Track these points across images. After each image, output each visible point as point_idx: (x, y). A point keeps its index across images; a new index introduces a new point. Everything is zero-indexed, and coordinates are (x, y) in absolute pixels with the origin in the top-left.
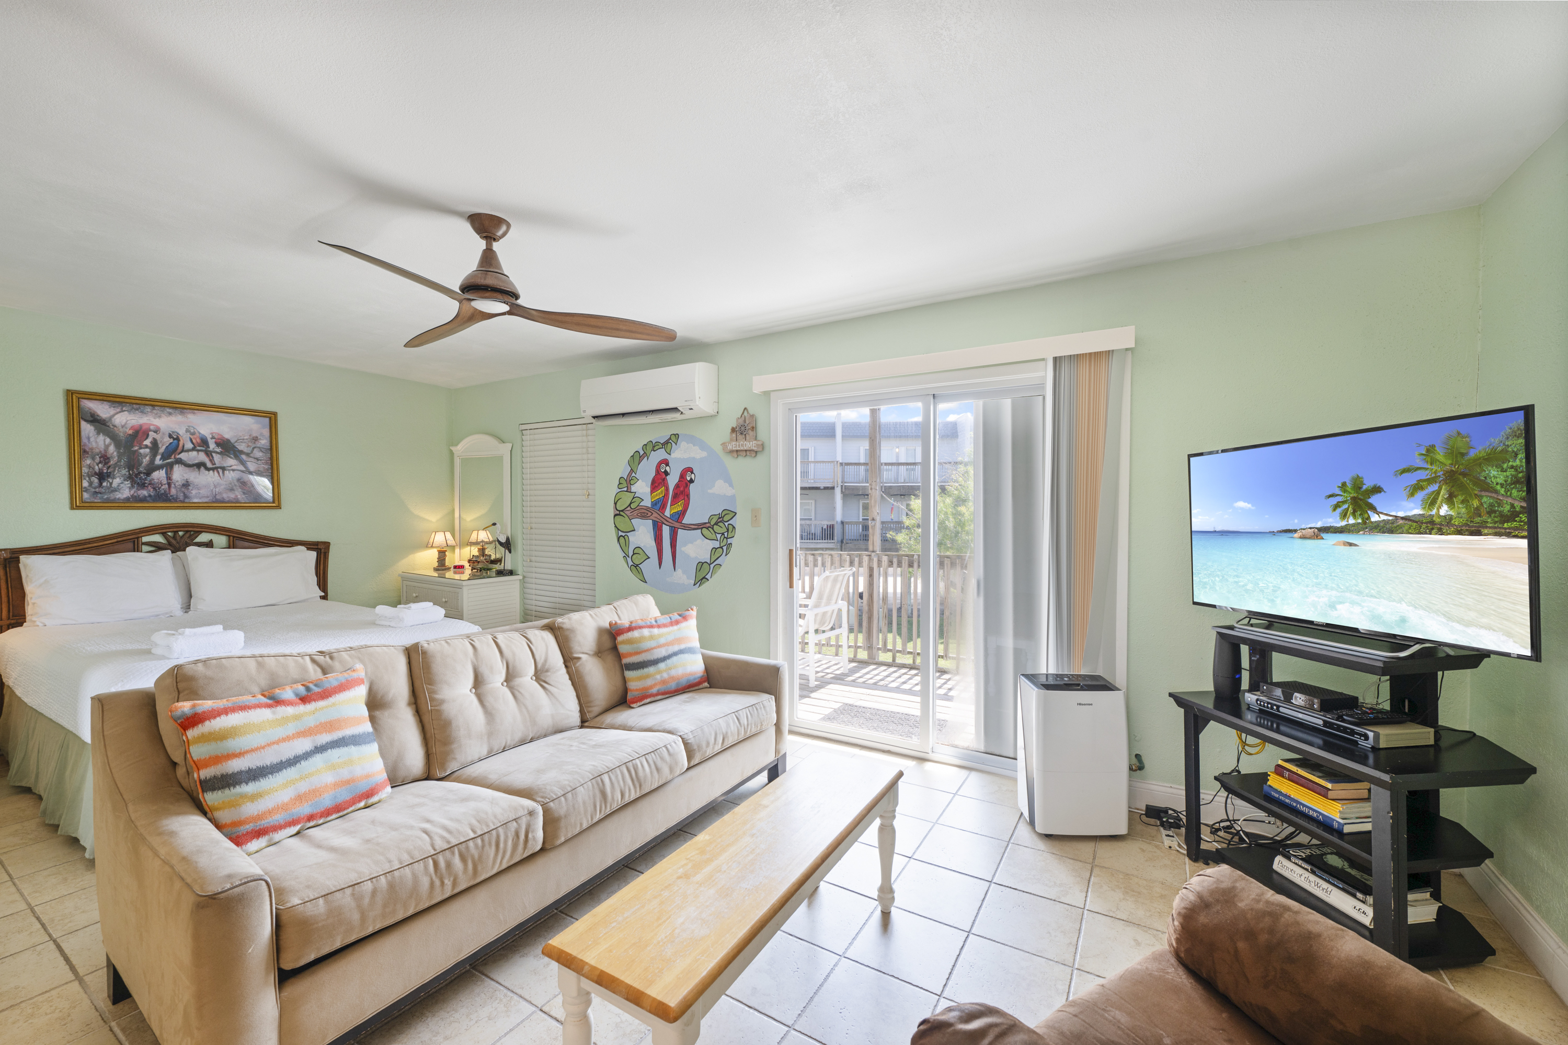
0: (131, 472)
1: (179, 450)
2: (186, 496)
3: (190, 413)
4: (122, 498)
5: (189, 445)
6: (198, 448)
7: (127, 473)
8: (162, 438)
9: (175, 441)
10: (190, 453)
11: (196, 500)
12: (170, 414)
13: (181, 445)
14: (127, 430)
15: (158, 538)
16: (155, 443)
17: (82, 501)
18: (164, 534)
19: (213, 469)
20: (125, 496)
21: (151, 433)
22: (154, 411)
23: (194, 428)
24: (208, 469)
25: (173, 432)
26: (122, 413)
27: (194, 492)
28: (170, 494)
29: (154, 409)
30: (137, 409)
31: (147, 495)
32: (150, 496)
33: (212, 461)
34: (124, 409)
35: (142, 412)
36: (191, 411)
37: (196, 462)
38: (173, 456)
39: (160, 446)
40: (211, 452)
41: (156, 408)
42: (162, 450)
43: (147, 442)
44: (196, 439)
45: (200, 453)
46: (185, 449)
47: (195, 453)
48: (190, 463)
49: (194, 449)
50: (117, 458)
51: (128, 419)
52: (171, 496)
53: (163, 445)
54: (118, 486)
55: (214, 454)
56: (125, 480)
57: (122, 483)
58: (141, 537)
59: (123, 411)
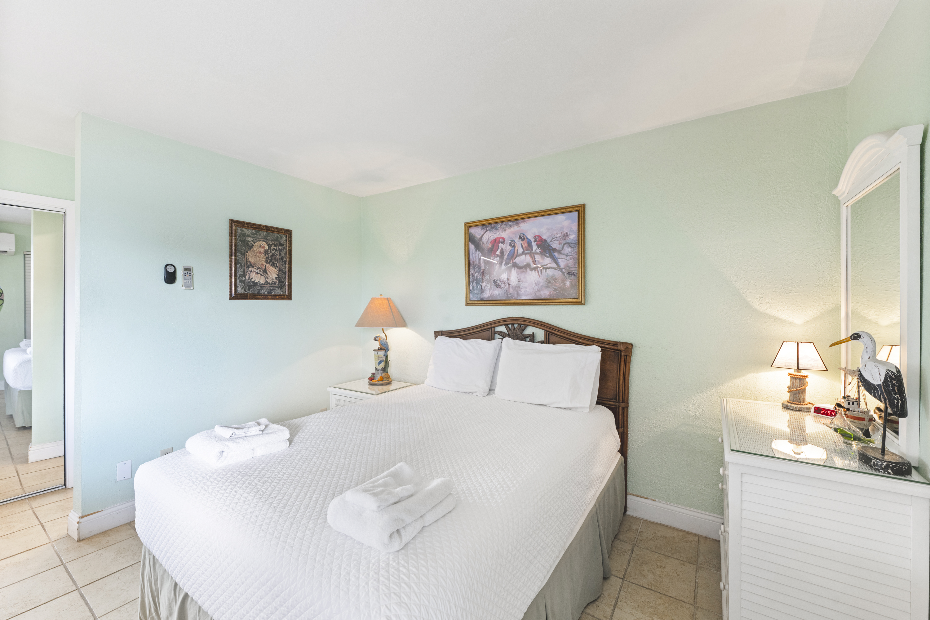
0: (490, 277)
1: (515, 256)
2: (518, 295)
3: (522, 222)
4: (486, 297)
5: (521, 250)
6: (526, 252)
7: (489, 278)
8: (506, 247)
9: (513, 248)
10: (521, 256)
11: (524, 298)
12: (511, 226)
13: (516, 251)
14: (489, 245)
15: (503, 329)
16: (502, 252)
17: (470, 300)
18: (506, 325)
19: (535, 269)
20: (487, 296)
21: (500, 245)
22: (502, 227)
23: (524, 235)
24: (532, 269)
25: (512, 241)
26: (487, 233)
27: (523, 290)
28: (509, 292)
29: (502, 225)
30: (493, 228)
31: (498, 294)
32: (499, 294)
33: (534, 262)
34: (488, 229)
35: (496, 229)
36: (522, 221)
37: (525, 264)
38: (511, 261)
39: (505, 254)
40: (534, 253)
41: (503, 224)
42: (506, 257)
43: (498, 252)
44: (524, 244)
45: (527, 255)
46: (518, 254)
47: (524, 256)
48: (521, 265)
49: (523, 253)
50: (484, 267)
51: (489, 236)
52: (510, 294)
53: (506, 253)
54: (485, 288)
55: (535, 255)
56: (488, 283)
57: (486, 286)
58: (494, 327)
59: (487, 231)
